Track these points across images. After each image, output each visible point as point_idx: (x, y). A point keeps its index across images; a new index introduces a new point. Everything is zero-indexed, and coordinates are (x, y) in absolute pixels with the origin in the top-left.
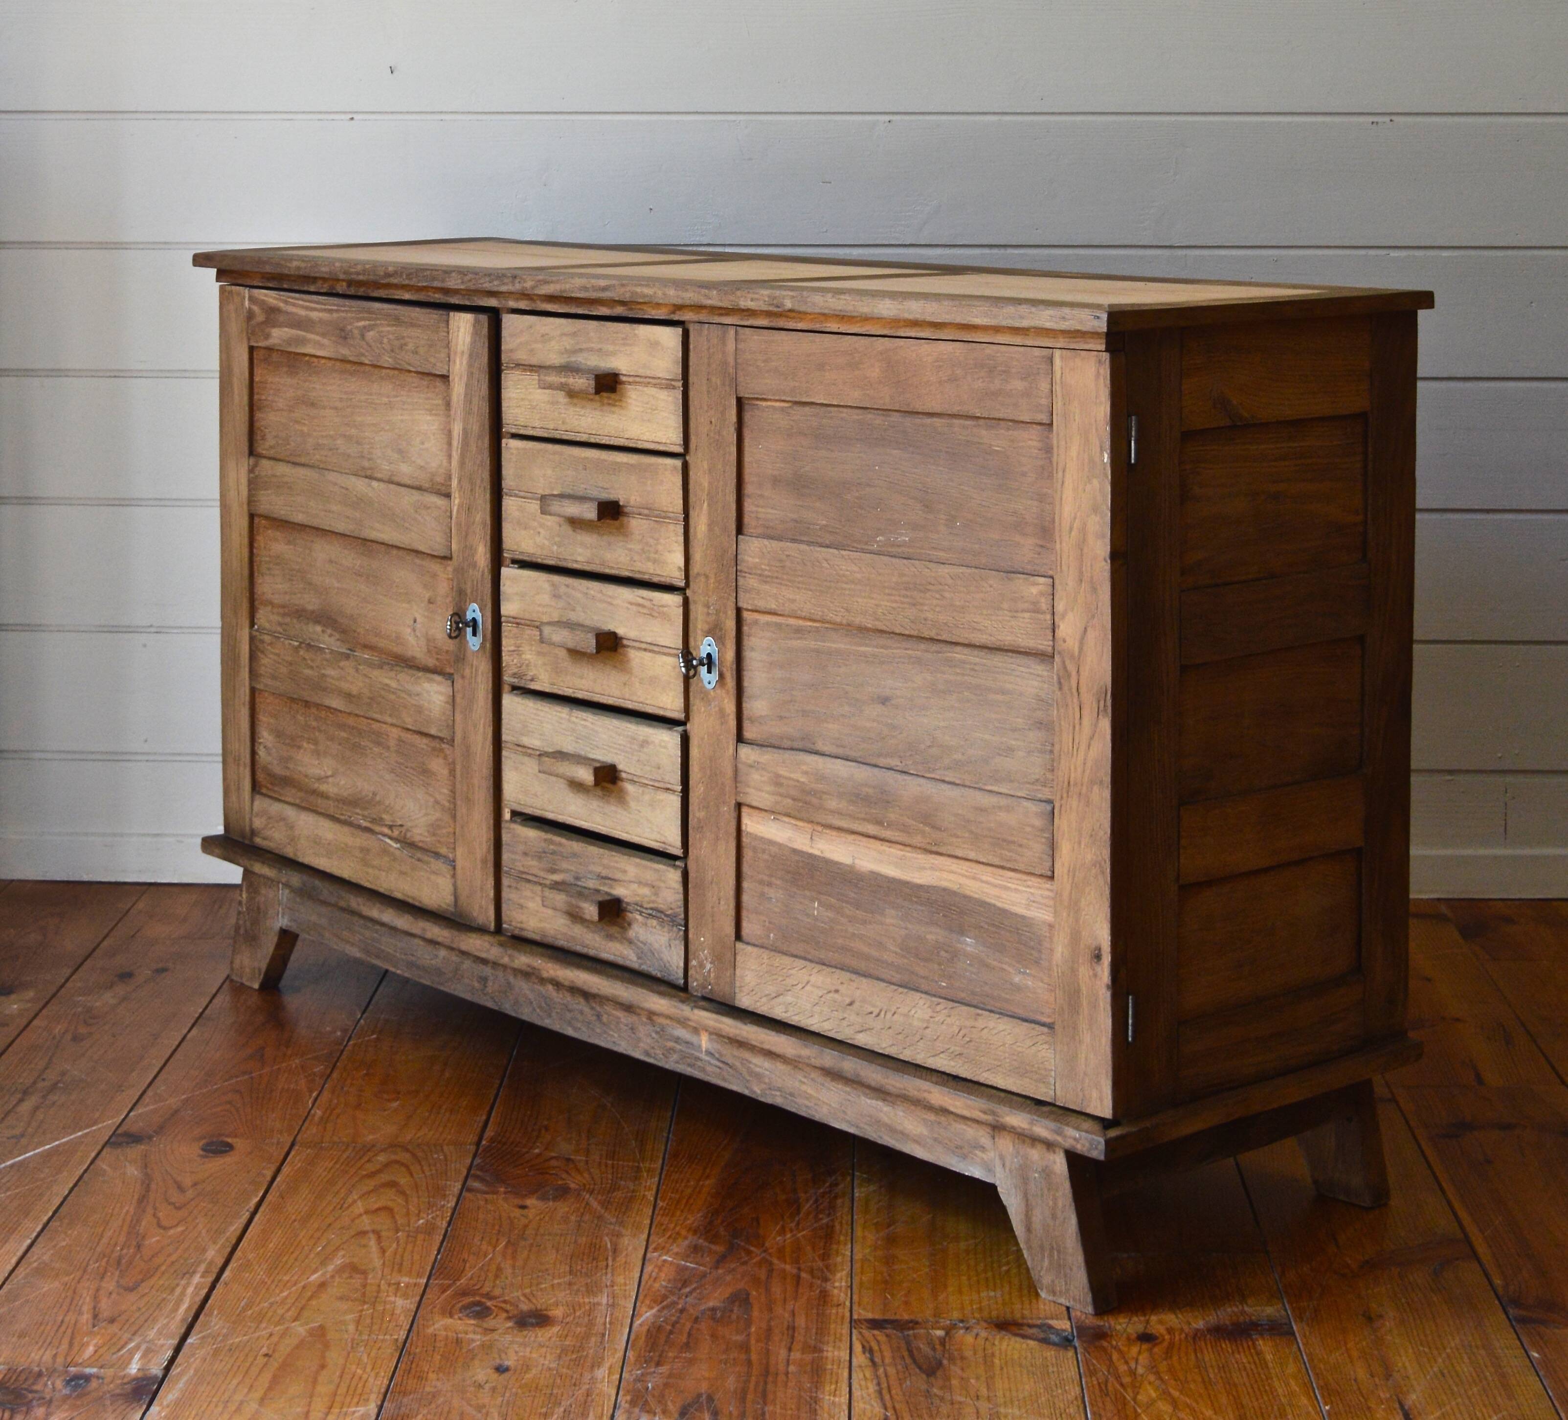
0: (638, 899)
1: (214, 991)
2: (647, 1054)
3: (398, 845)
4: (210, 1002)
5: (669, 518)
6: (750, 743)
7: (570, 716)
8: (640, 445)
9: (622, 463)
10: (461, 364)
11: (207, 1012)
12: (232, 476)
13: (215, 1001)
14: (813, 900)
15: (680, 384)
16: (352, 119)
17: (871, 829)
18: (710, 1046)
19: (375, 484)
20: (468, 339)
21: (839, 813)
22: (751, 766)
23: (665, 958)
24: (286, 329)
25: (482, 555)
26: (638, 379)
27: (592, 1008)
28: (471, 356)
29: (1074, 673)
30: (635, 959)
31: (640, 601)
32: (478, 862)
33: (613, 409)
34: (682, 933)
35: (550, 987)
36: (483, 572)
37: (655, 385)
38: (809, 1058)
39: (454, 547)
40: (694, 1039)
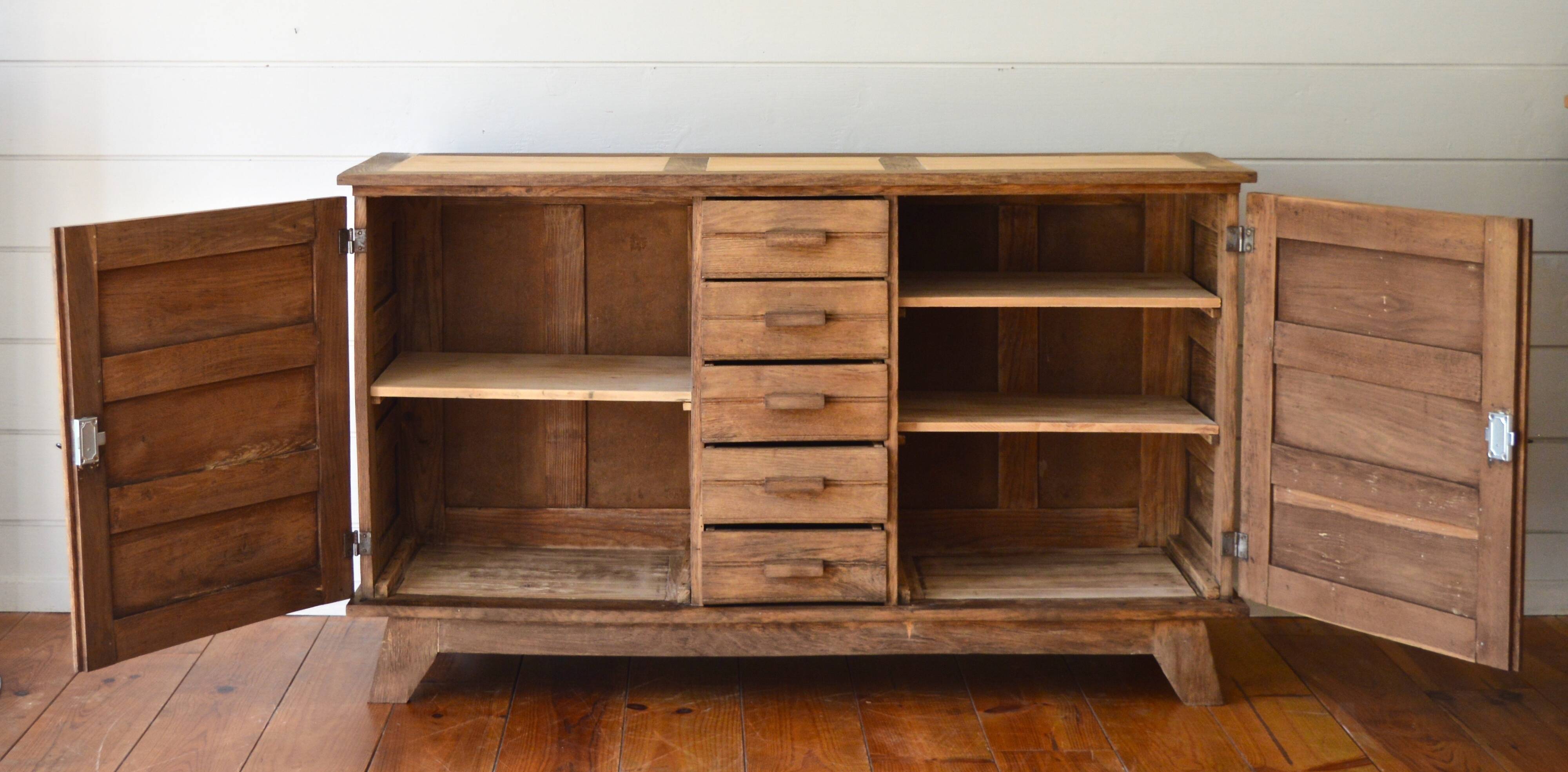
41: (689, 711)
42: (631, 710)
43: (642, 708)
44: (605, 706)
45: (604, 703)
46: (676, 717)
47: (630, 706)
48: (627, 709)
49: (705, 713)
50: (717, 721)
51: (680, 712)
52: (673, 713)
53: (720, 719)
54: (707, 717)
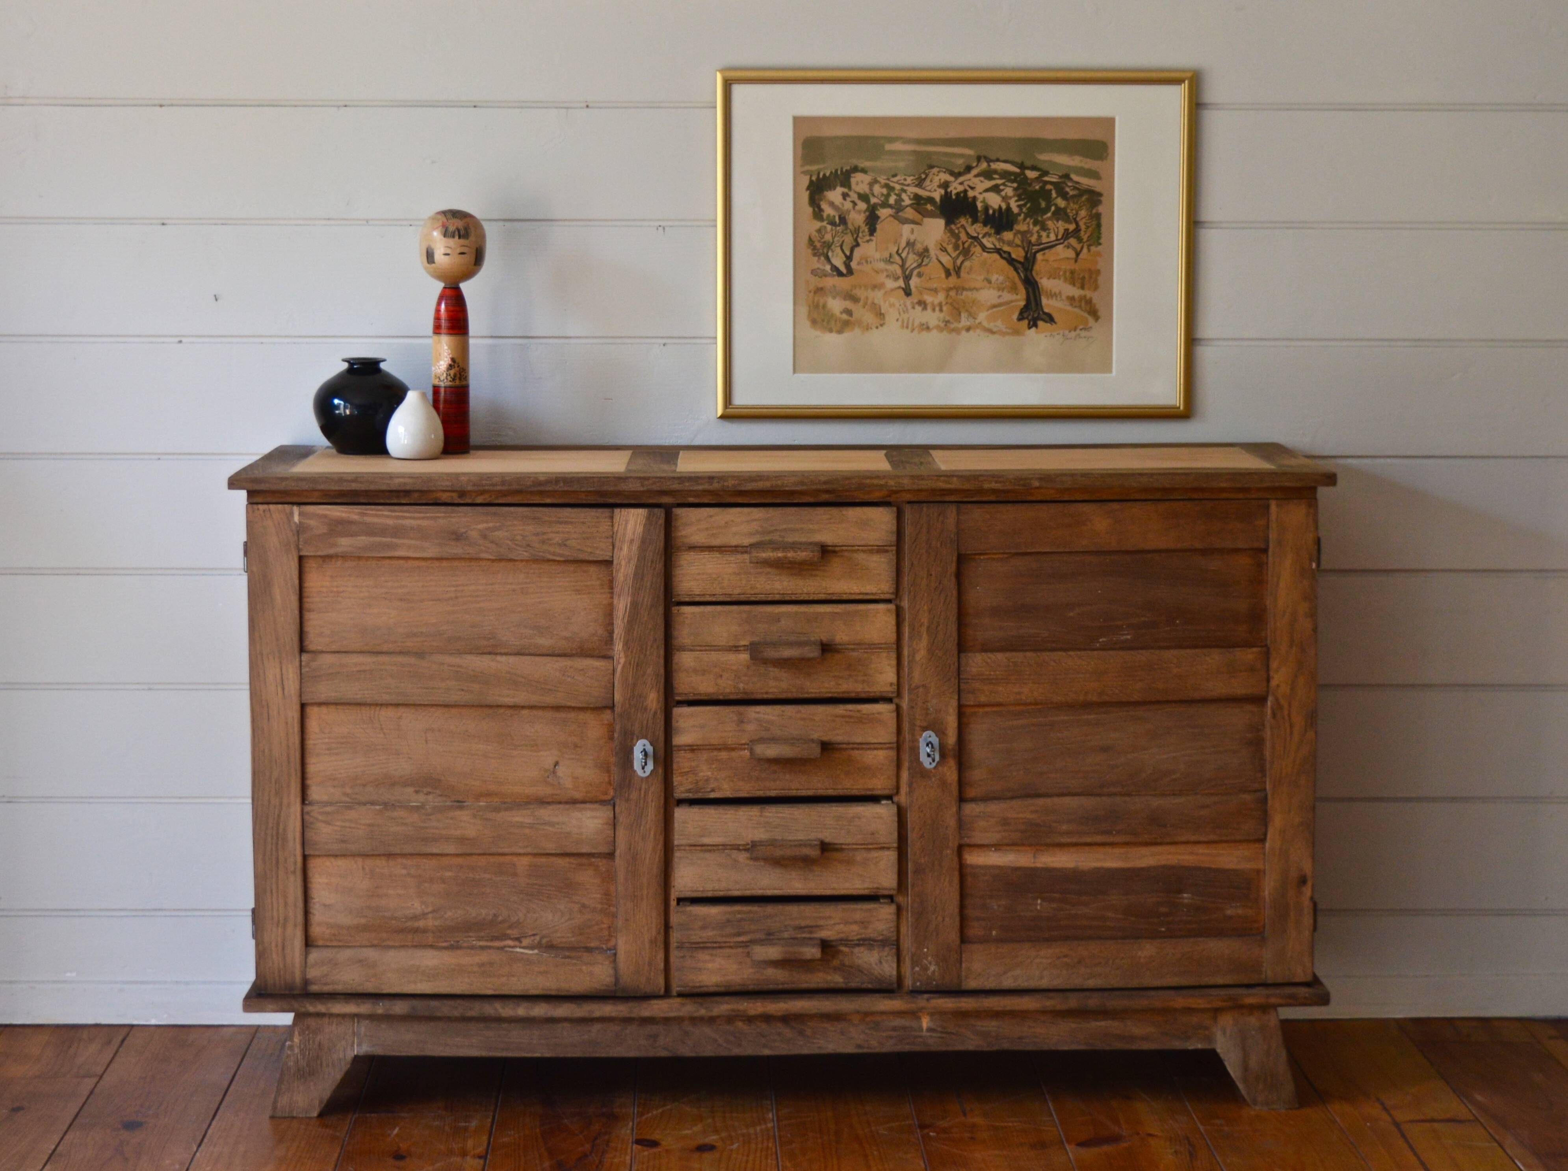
0: (842, 935)
1: (65, 1128)
2: (859, 1046)
3: (536, 951)
4: (62, 1139)
5: (881, 648)
6: (973, 800)
7: (762, 813)
8: (845, 597)
9: (825, 613)
10: (630, 549)
11: (60, 1148)
12: (271, 672)
13: (67, 1137)
14: (1037, 898)
15: (894, 548)
17: (1099, 839)
18: (931, 1025)
19: (499, 658)
20: (640, 529)
21: (1068, 833)
22: (977, 816)
23: (876, 973)
24: (363, 538)
25: (653, 699)
26: (845, 548)
27: (793, 1028)
28: (643, 541)
29: (1286, 705)
30: (841, 980)
31: (849, 713)
32: (647, 945)
33: (817, 573)
34: (894, 951)
35: (740, 1024)
36: (655, 713)
37: (863, 551)
38: (1054, 1005)
39: (617, 697)
40: (914, 1024)
41: (710, 1148)
42: (639, 1147)
43: (654, 1144)
44: (608, 1141)
45: (607, 1137)
46: (696, 1155)
47: (638, 1142)
48: (635, 1146)
49: (732, 1150)
50: (747, 1162)
51: (703, 1148)
52: (692, 1151)
53: (751, 1158)
54: (734, 1156)
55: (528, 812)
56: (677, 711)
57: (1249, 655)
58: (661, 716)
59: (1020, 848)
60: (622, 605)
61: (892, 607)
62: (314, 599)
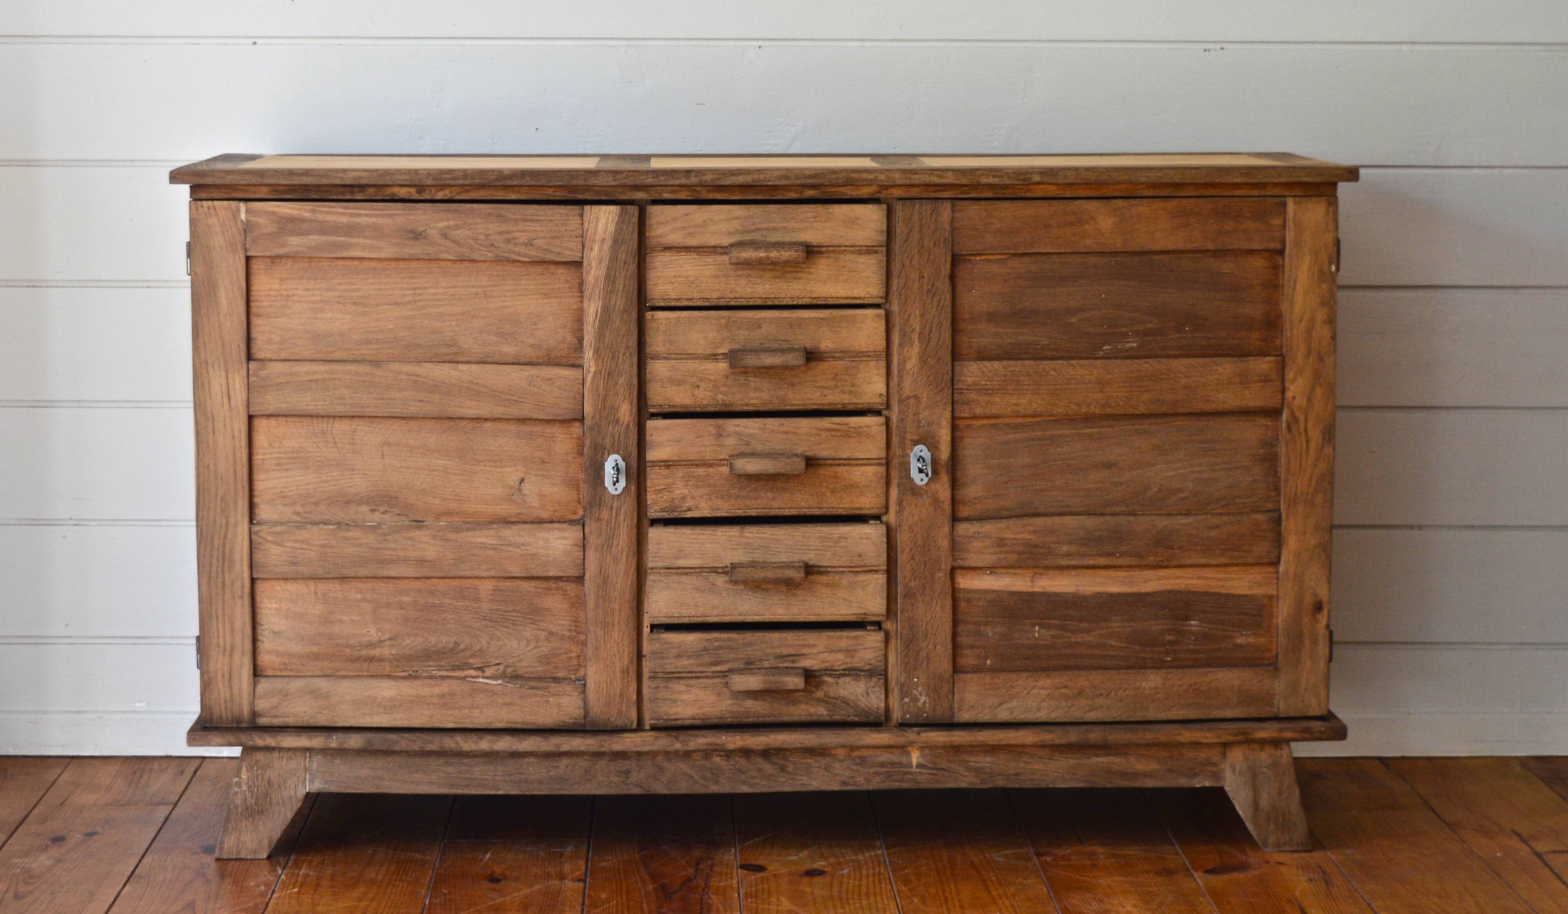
0: (827, 665)
2: (844, 783)
3: (500, 682)
5: (869, 356)
6: (967, 519)
7: (742, 532)
8: (831, 302)
9: (810, 318)
10: (601, 250)
12: (217, 382)
14: (1034, 625)
15: (884, 249)
16: (255, 43)
17: (1102, 561)
18: (922, 761)
19: (460, 366)
20: (611, 228)
21: (1068, 555)
22: (972, 537)
23: (863, 705)
24: (315, 237)
25: (626, 411)
26: (831, 248)
27: (774, 763)
28: (615, 241)
29: (1302, 420)
30: (825, 713)
31: (834, 426)
32: (618, 674)
33: (801, 275)
34: (882, 681)
36: (628, 426)
37: (852, 252)
38: (1053, 740)
39: (588, 409)
40: (904, 760)
41: (821, 873)
42: (745, 872)
43: (761, 869)
44: (712, 866)
45: (709, 862)
46: (806, 880)
47: (743, 867)
48: (740, 871)
49: (843, 875)
50: (860, 886)
51: (811, 873)
52: (800, 876)
53: (864, 882)
54: (845, 880)
55: (492, 532)
56: (651, 424)
57: (1263, 365)
58: (634, 429)
59: (1017, 571)
60: (592, 309)
61: (881, 312)
62: (261, 303)
